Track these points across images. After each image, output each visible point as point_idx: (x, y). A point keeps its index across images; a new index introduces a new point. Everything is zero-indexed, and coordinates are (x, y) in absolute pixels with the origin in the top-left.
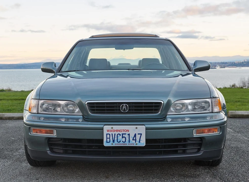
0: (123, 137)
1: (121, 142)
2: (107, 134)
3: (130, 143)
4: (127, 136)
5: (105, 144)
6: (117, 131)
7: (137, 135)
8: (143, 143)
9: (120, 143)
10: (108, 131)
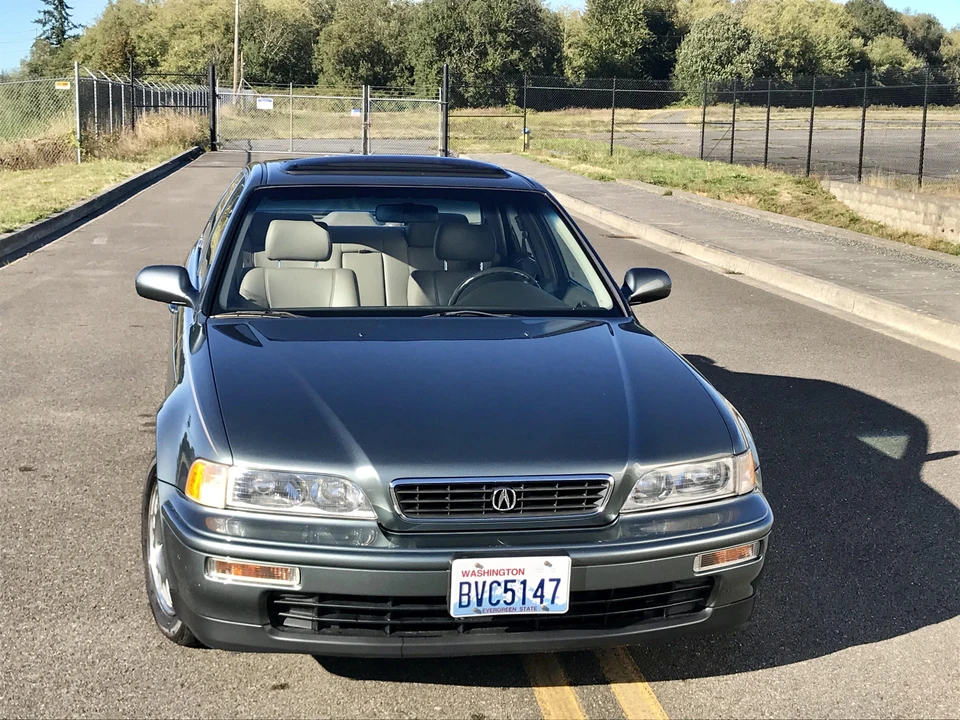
2: (461, 584)
4: (517, 587)
6: (491, 573)
7: (547, 583)
8: (562, 604)
9: (497, 607)
10: (465, 574)
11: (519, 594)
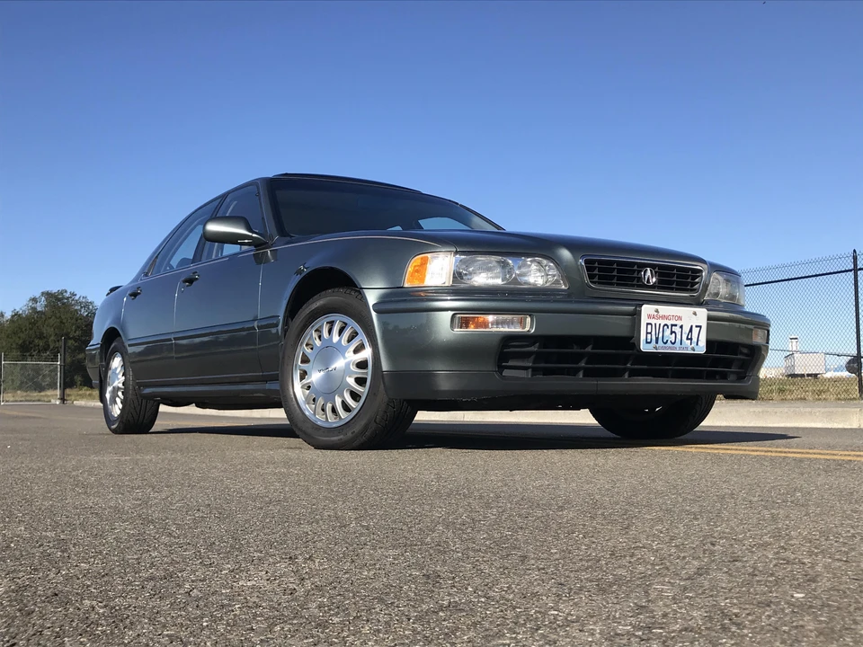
0: (672, 332)
1: (669, 344)
2: (648, 324)
3: (683, 346)
4: (677, 329)
5: (644, 347)
11: (679, 337)
